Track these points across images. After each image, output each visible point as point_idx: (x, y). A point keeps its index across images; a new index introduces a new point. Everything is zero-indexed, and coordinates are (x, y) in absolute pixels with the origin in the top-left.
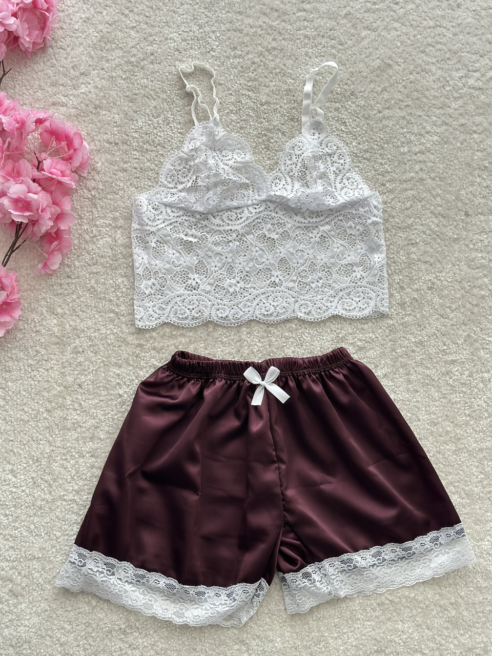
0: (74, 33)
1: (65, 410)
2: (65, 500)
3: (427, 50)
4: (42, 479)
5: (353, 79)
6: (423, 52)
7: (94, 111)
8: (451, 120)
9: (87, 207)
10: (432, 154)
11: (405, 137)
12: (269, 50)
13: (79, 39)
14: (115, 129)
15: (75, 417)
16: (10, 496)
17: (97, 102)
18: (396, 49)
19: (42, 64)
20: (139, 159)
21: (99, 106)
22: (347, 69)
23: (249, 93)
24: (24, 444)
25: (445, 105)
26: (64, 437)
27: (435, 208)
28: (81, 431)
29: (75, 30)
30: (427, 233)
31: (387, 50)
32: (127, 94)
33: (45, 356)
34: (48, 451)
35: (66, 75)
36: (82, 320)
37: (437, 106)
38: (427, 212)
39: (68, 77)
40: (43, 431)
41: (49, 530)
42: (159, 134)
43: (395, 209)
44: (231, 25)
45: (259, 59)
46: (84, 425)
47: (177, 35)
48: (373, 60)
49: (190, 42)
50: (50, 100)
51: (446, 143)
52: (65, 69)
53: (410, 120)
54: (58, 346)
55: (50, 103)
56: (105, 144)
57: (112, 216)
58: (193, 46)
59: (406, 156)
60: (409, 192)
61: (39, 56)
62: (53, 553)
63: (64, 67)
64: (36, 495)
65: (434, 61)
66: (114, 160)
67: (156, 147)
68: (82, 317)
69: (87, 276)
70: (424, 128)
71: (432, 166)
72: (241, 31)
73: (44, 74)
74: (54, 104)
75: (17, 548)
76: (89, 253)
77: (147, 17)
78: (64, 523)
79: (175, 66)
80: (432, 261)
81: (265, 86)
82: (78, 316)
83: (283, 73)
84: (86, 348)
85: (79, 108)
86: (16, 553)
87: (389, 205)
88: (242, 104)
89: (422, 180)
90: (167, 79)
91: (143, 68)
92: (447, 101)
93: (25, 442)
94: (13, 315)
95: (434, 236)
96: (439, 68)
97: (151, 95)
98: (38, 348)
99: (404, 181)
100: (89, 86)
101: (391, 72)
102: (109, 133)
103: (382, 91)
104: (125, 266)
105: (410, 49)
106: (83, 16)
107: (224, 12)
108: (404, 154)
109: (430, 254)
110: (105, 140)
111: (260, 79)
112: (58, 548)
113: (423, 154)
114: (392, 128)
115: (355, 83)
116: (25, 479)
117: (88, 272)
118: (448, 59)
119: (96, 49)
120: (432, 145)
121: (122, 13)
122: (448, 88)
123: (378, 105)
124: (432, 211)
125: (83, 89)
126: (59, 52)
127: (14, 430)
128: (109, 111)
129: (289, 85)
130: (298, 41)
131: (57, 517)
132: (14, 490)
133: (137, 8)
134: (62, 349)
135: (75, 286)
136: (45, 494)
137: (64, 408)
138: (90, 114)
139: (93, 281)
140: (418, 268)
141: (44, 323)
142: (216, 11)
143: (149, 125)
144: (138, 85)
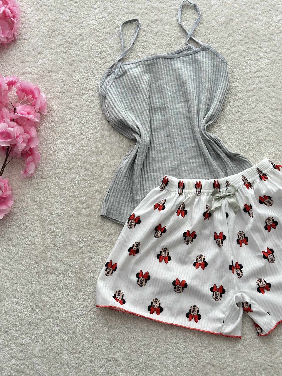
0: (33, 29)
1: (47, 261)
2: (52, 318)
3: (255, 7)
4: (36, 306)
5: (209, 31)
6: (253, 8)
7: (48, 75)
8: (276, 48)
9: (49, 133)
10: (266, 71)
11: (247, 63)
12: (153, 21)
13: (36, 32)
14: (62, 83)
15: (54, 265)
16: (18, 318)
17: (50, 69)
18: (235, 9)
19: (14, 51)
20: (78, 100)
21: (51, 71)
22: (204, 26)
23: (143, 50)
24: (24, 285)
25: (271, 39)
26: (48, 278)
27: (272, 105)
28: (58, 273)
29: (33, 27)
30: (268, 122)
31: (228, 11)
32: (68, 61)
33: (32, 228)
34: (39, 288)
35: (30, 55)
36: (53, 204)
37: (266, 40)
38: (267, 108)
39: (31, 56)
40: (34, 275)
41: (44, 338)
42: (89, 83)
43: (245, 109)
44: (128, 10)
45: (147, 28)
46: (59, 269)
47: (95, 21)
48: (221, 18)
49: (103, 24)
50: (22, 72)
51: (274, 63)
52: (29, 52)
53: (249, 52)
54: (39, 221)
55: (21, 73)
56: (57, 93)
57: (65, 137)
58: (106, 26)
59: (249, 75)
60: (253, 97)
61: (12, 46)
62: (47, 353)
63: (28, 51)
64: (33, 317)
65: (261, 13)
66: (63, 102)
67: (88, 91)
68: (52, 202)
69: (53, 175)
70: (259, 56)
71: (267, 79)
72: (134, 13)
73: (17, 57)
74: (24, 73)
75: (25, 351)
76: (53, 161)
77: (76, 13)
78: (52, 332)
79: (95, 40)
80: (273, 139)
81: (153, 44)
82: (50, 201)
83: (164, 35)
84: (56, 221)
85: (39, 74)
86: (25, 354)
87: (241, 107)
88: (139, 57)
89: (261, 88)
90: (91, 49)
91: (76, 44)
92: (272, 36)
93: (24, 284)
94: (8, 204)
95: (273, 123)
96: (264, 16)
97: (82, 60)
98: (27, 224)
99: (250, 91)
100: (44, 60)
101: (233, 24)
102: (59, 87)
103: (228, 36)
104: (76, 167)
105: (244, 8)
106: (37, 18)
107: (122, 3)
108: (247, 73)
109: (271, 135)
110: (56, 91)
111: (149, 40)
112: (50, 349)
113: (260, 72)
114: (237, 58)
115: (210, 34)
116: (26, 307)
117: (53, 173)
118: (270, 10)
119: (46, 37)
120: (265, 65)
121: (60, 13)
122: (271, 28)
123: (227, 45)
124: (270, 108)
125: (41, 62)
126: (24, 42)
127: (17, 277)
128: (58, 73)
129: (168, 41)
130: (171, 13)
131: (48, 329)
132: (20, 314)
133: (69, 8)
134: (42, 223)
135: (46, 183)
136: (39, 315)
137: (46, 260)
138: (46, 77)
139: (57, 179)
140: (265, 145)
141: (29, 208)
142: (118, 3)
143: (83, 78)
144: (74, 55)
